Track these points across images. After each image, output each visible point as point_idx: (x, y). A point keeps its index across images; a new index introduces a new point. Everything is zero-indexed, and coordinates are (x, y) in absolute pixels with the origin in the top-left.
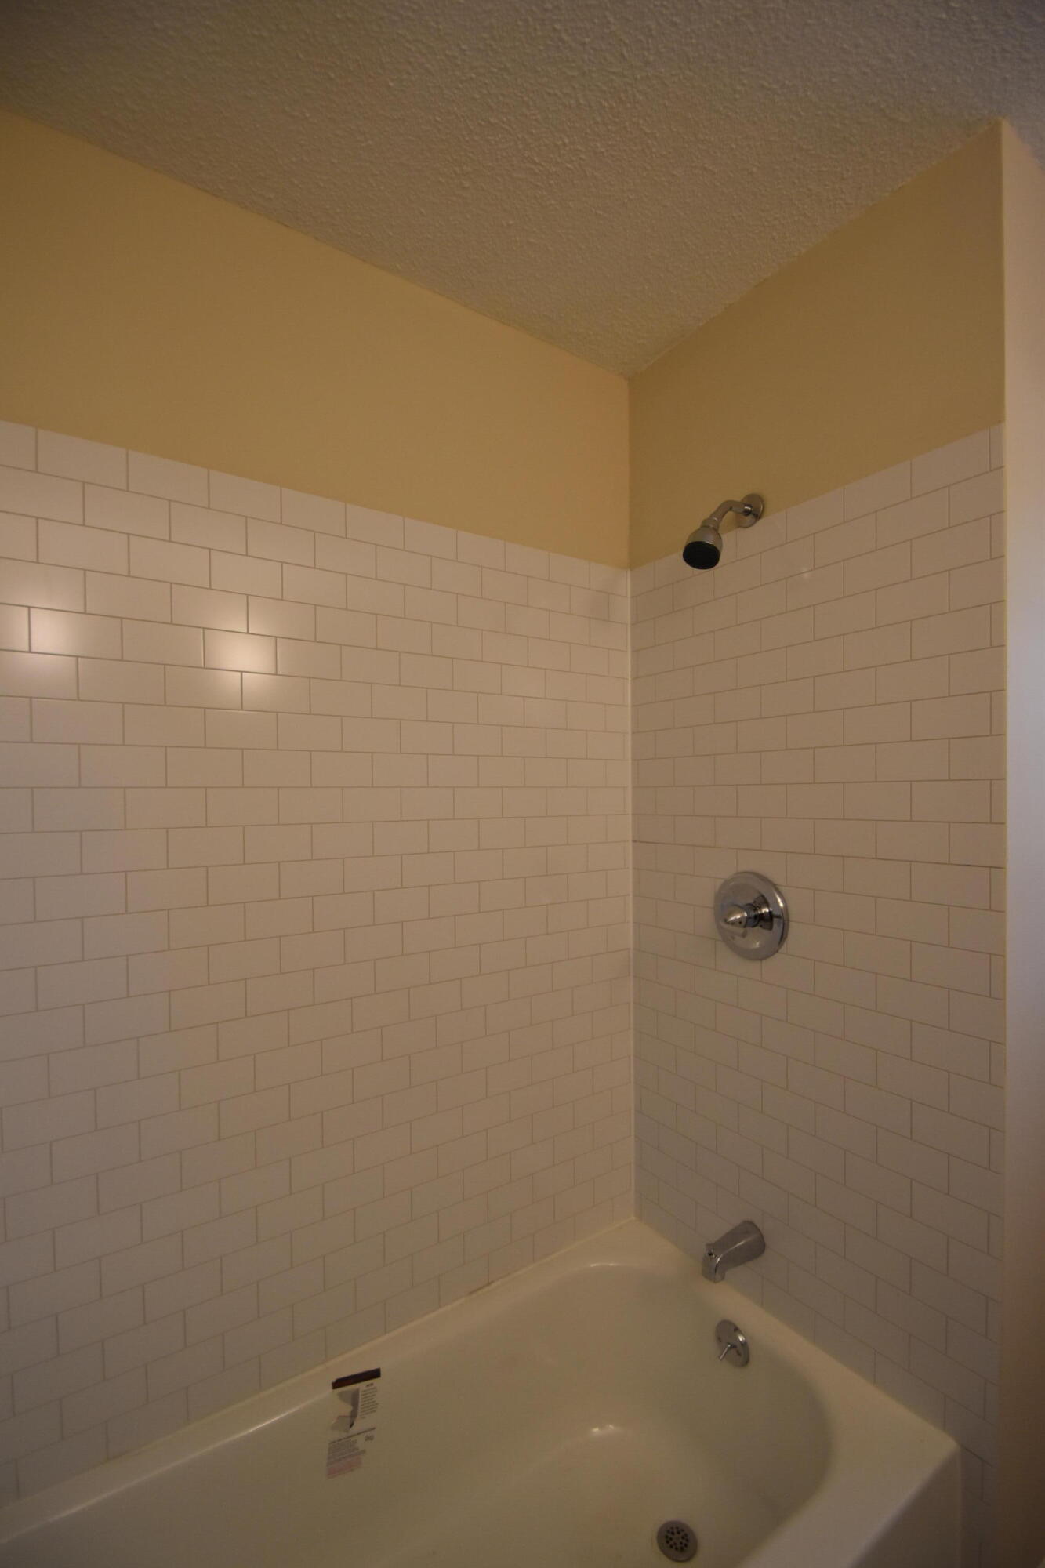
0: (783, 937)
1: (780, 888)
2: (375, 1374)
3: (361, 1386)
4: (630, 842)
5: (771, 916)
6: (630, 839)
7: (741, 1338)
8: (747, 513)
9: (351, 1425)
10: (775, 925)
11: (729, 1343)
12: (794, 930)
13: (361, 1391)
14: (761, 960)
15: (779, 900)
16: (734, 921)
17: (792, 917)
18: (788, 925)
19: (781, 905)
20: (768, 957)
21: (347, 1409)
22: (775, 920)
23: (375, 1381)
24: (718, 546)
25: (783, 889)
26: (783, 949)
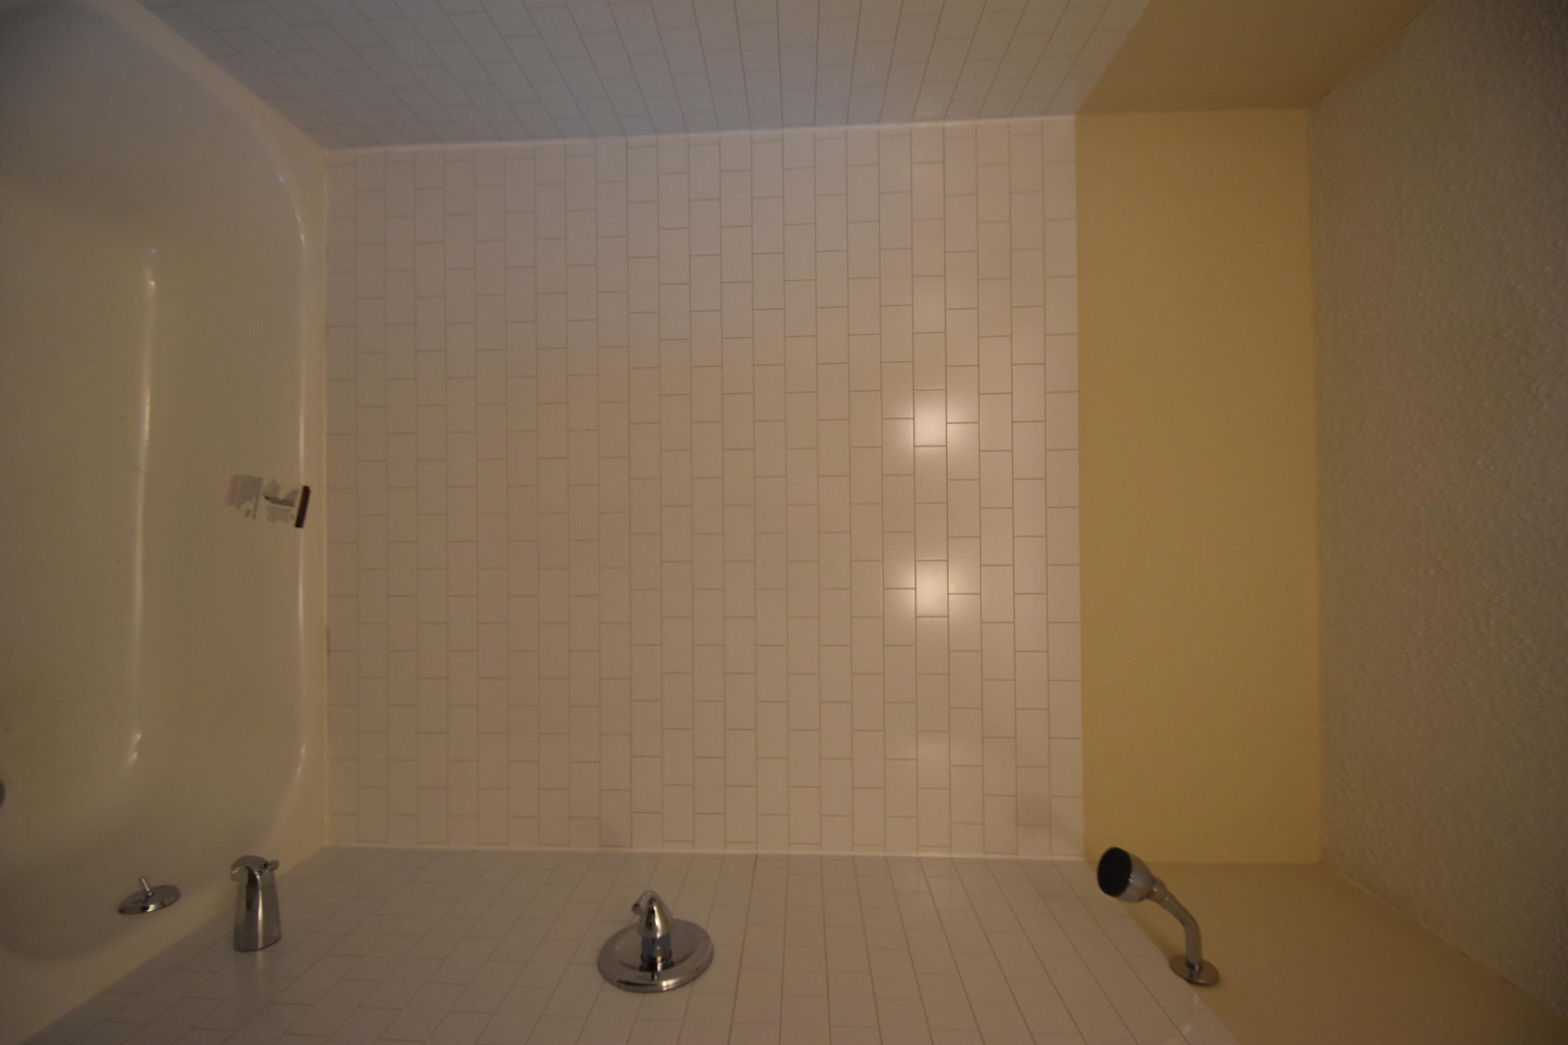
0: (627, 985)
1: (691, 986)
2: (299, 523)
3: (295, 511)
4: (755, 853)
6: (759, 853)
7: (152, 908)
8: (1191, 967)
9: (267, 498)
10: (642, 974)
11: (153, 895)
12: (632, 1000)
13: (290, 508)
14: (599, 965)
15: (670, 982)
16: (653, 912)
17: (649, 997)
18: (639, 992)
19: (665, 984)
20: (601, 970)
21: (282, 495)
23: (293, 522)
24: (1123, 896)
25: (687, 989)
26: (608, 986)
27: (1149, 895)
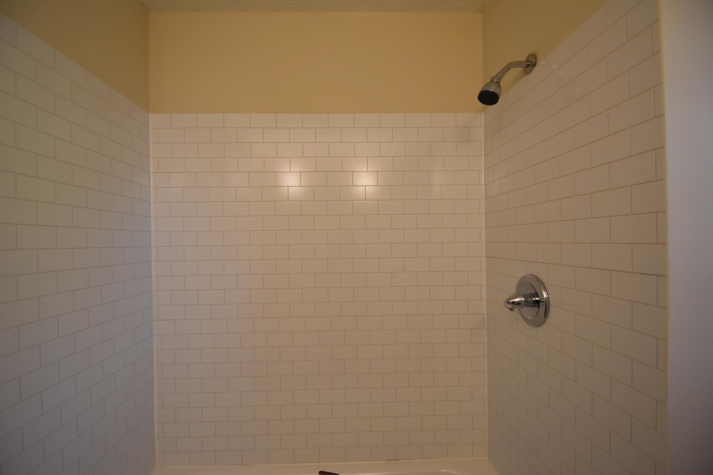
0: (546, 313)
1: (545, 285)
4: (484, 257)
5: (538, 302)
6: (484, 256)
8: (528, 65)
10: (541, 307)
12: (553, 311)
14: (537, 327)
15: (544, 293)
16: (513, 302)
17: (551, 303)
18: (549, 308)
19: (545, 296)
20: (540, 326)
22: (541, 303)
25: (547, 286)
26: (547, 322)
27: (498, 83)
